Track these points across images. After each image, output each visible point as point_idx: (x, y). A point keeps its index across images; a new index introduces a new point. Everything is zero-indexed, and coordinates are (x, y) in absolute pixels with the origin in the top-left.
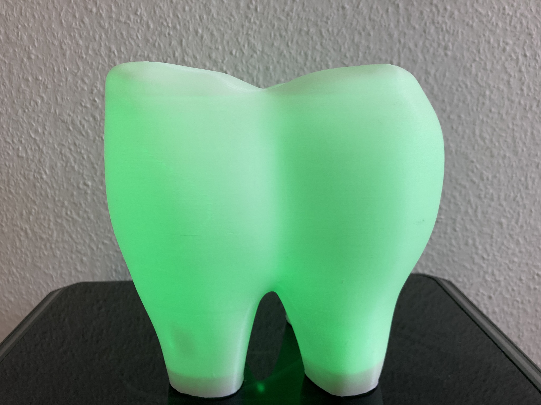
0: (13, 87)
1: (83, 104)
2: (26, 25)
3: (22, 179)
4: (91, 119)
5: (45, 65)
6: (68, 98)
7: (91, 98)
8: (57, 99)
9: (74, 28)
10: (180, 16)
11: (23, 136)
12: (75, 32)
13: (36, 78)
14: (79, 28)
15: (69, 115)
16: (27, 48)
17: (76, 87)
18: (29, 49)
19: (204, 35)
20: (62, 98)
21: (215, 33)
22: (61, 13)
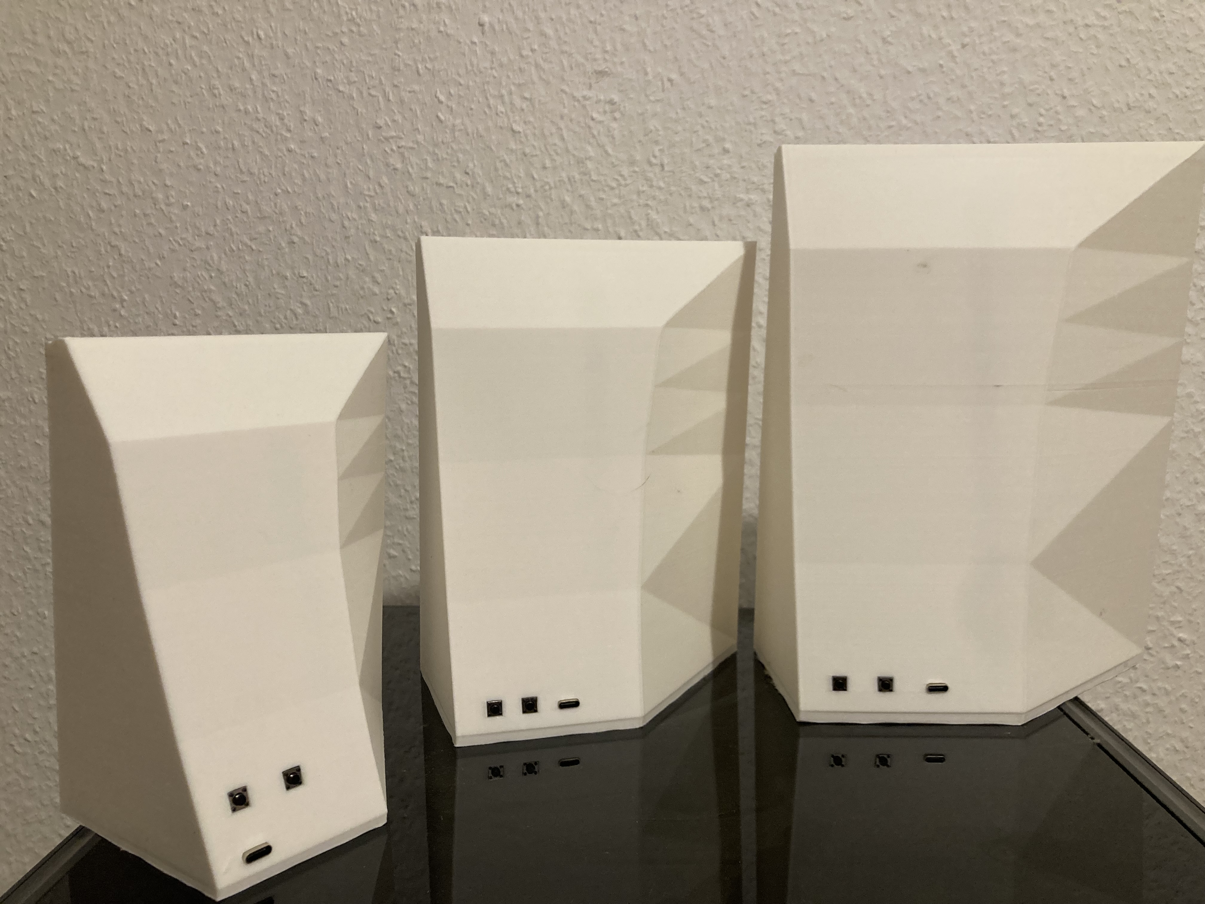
0: (260, 288)
1: (371, 317)
2: (290, 190)
5: (315, 255)
6: (347, 307)
7: (385, 308)
9: (365, 195)
10: (536, 176)
12: (367, 202)
13: (299, 273)
14: (372, 194)
16: (288, 227)
17: (362, 288)
18: (292, 227)
19: (575, 208)
20: (338, 307)
21: (593, 203)
22: (347, 172)
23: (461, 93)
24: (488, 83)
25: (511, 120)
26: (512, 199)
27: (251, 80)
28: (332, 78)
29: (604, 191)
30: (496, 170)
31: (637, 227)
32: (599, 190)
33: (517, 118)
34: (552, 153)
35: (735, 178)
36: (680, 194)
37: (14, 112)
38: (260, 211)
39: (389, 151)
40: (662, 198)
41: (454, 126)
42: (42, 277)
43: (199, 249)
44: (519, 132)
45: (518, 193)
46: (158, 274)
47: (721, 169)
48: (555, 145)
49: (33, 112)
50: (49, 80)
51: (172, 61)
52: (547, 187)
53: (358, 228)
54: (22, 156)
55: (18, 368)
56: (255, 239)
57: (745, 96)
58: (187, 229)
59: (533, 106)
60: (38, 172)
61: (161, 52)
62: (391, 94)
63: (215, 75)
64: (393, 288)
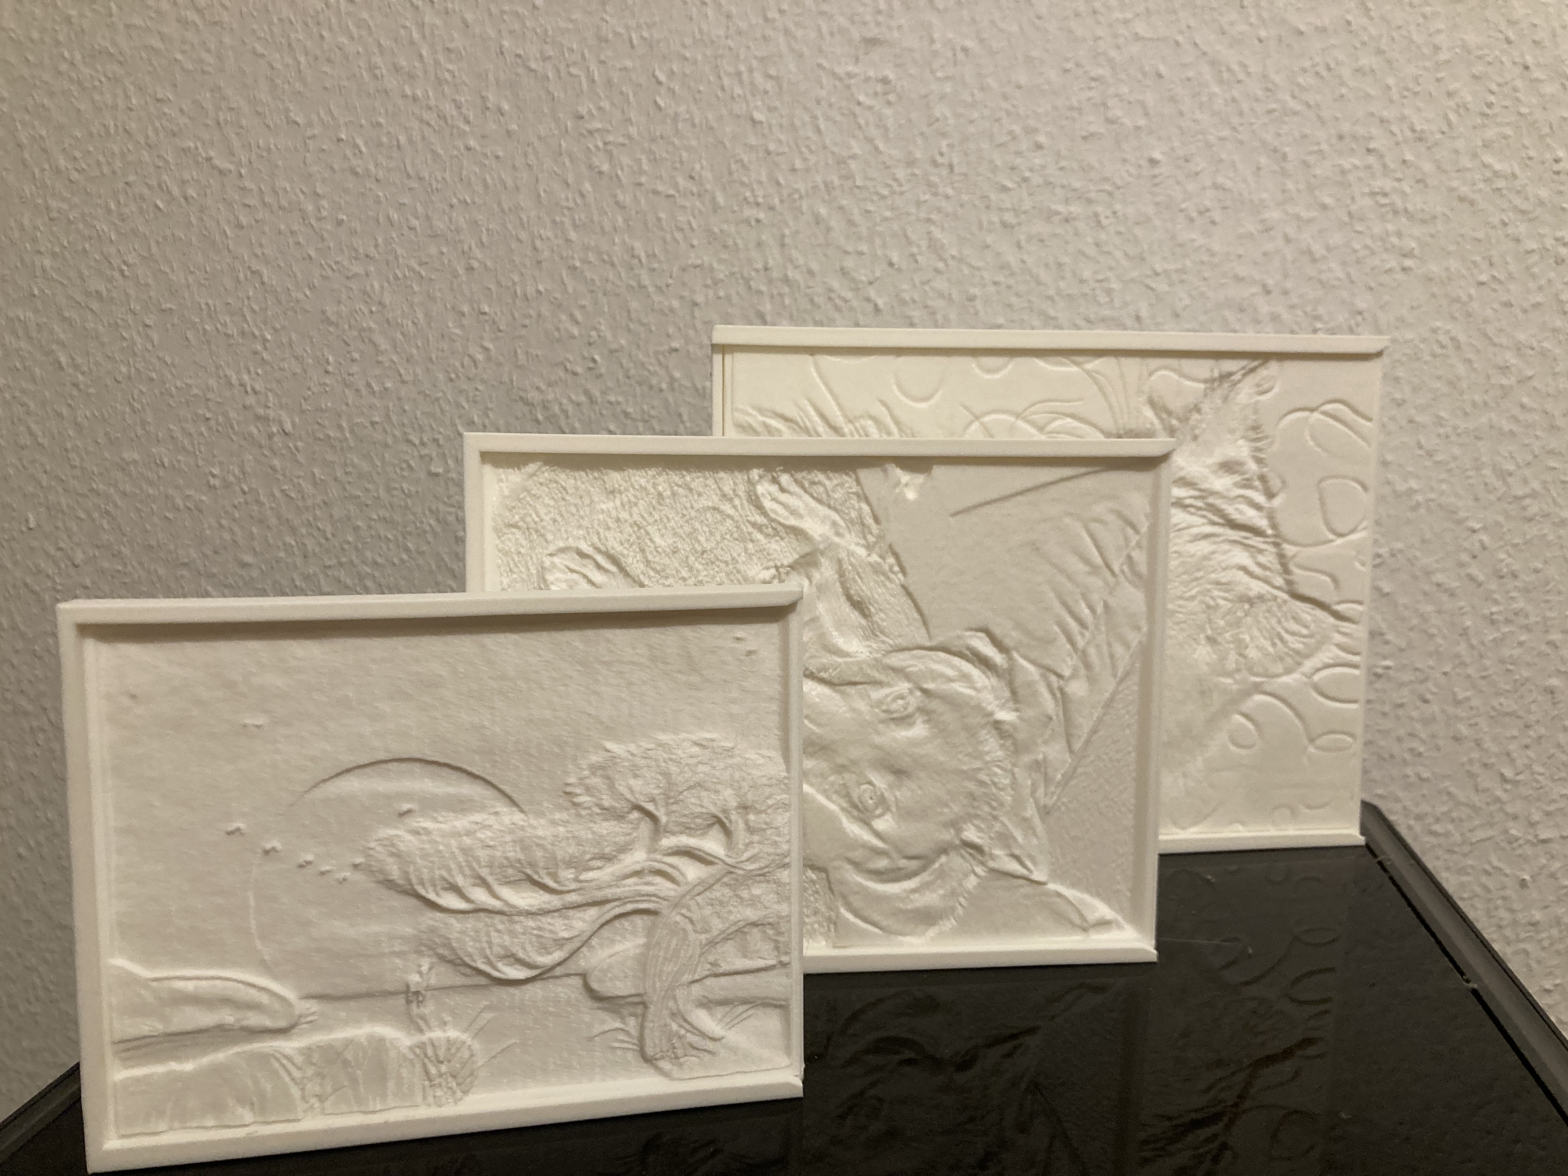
0: (431, 328)
1: (568, 366)
2: (468, 200)
3: (432, 522)
4: (583, 399)
5: (499, 284)
7: (586, 354)
8: (516, 352)
9: (562, 207)
10: (782, 181)
11: (442, 430)
12: (564, 215)
13: (479, 308)
14: (571, 204)
15: (538, 388)
16: (466, 248)
17: (558, 329)
18: (470, 248)
19: (833, 223)
20: (527, 353)
21: (857, 217)
22: (540, 176)
23: (688, 71)
24: (722, 56)
25: (752, 105)
26: (750, 212)
27: (421, 56)
28: (522, 52)
29: (872, 201)
30: (730, 173)
31: (915, 250)
32: (865, 200)
33: (759, 103)
34: (804, 149)
35: (1050, 183)
36: (975, 206)
37: (134, 101)
38: (431, 227)
39: (593, 149)
40: (950, 210)
41: (676, 114)
42: (171, 309)
43: (356, 275)
44: (761, 122)
45: (758, 204)
46: (308, 307)
47: (1031, 170)
48: (808, 138)
49: (158, 100)
50: (176, 60)
51: (325, 33)
52: (796, 196)
53: (553, 251)
54: (146, 156)
55: (144, 423)
56: (426, 263)
57: (1066, 71)
58: (342, 251)
59: (781, 88)
60: (165, 177)
61: (310, 20)
62: (596, 74)
63: (376, 50)
64: (596, 329)
